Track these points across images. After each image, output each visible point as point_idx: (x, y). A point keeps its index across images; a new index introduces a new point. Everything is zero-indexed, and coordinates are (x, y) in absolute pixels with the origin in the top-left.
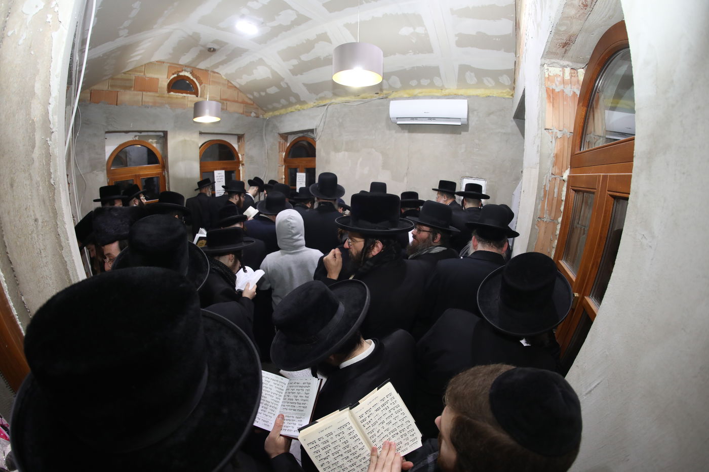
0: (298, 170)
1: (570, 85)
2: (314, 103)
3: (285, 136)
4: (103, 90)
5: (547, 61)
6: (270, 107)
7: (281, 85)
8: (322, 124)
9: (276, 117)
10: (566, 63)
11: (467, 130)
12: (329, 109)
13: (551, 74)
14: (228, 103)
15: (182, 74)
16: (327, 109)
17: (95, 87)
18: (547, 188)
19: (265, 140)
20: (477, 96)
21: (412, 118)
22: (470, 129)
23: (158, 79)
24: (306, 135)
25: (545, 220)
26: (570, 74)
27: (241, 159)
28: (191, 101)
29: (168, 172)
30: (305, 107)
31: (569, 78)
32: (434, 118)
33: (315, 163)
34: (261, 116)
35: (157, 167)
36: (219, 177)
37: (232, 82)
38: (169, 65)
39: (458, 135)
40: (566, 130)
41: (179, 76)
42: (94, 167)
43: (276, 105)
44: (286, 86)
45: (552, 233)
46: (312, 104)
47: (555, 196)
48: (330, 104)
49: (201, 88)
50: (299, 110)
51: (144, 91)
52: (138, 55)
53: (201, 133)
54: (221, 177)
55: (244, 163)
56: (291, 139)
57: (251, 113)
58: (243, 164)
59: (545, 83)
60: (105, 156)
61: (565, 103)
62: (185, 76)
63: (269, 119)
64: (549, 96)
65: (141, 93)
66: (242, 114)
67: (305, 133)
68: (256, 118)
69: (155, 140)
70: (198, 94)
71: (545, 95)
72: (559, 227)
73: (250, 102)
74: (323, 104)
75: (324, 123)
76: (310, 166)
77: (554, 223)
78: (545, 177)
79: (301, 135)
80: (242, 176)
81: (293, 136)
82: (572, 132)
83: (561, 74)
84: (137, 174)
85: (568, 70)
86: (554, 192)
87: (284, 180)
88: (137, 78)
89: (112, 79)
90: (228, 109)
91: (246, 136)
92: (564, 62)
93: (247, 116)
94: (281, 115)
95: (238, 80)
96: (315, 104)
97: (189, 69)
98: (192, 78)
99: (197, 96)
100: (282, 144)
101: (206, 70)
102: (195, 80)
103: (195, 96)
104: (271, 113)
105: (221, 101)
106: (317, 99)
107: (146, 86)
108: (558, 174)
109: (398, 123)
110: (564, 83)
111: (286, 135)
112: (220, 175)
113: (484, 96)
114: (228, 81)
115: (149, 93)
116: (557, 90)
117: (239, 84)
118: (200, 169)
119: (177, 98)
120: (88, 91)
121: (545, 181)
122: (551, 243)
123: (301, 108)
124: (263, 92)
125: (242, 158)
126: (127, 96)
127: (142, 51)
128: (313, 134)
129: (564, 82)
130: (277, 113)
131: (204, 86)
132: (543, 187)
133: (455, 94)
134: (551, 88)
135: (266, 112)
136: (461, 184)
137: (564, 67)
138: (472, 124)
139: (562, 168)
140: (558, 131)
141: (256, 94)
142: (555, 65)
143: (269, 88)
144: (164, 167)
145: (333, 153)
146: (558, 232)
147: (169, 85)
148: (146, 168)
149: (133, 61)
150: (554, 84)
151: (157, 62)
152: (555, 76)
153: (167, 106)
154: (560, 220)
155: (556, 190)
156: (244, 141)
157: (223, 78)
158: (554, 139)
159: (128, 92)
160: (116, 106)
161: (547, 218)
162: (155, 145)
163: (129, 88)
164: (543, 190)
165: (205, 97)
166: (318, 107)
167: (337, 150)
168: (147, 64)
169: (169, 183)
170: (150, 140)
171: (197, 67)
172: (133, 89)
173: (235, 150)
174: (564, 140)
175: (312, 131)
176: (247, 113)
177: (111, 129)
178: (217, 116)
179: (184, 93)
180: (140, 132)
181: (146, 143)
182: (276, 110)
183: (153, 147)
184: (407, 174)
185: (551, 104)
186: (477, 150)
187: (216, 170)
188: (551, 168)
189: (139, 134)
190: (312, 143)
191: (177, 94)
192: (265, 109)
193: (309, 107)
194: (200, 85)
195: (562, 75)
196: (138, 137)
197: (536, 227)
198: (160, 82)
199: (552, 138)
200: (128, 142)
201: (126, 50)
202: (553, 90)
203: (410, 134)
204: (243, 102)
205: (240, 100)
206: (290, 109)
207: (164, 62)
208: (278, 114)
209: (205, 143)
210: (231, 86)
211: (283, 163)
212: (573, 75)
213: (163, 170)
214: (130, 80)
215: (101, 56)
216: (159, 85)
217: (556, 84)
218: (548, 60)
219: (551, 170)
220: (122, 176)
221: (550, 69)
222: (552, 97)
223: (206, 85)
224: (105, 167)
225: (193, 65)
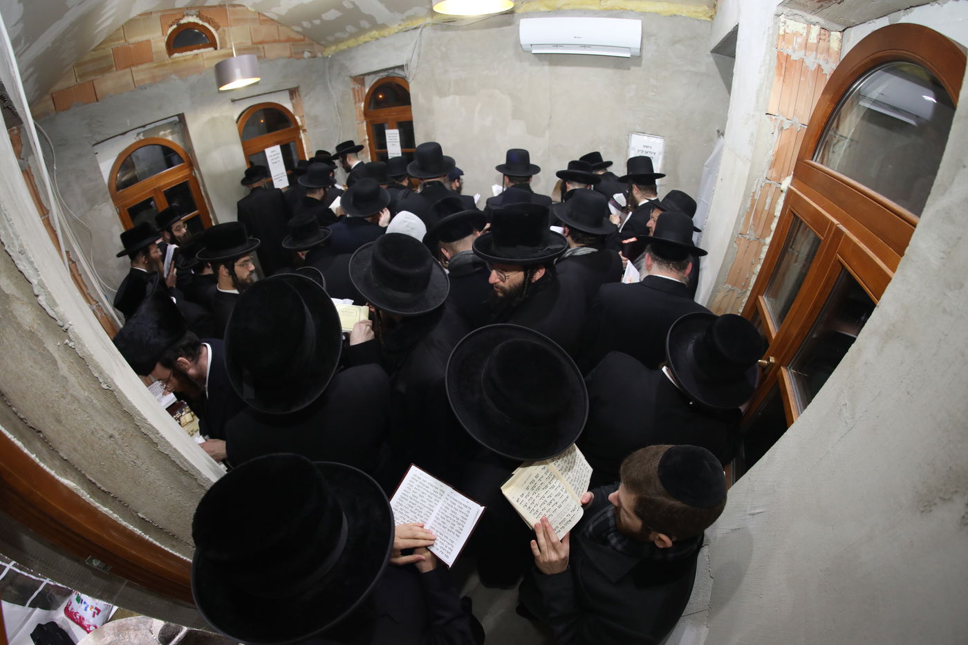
0: (386, 125)
1: (814, 53)
2: (400, 25)
3: (360, 79)
4: (70, 88)
5: (786, 11)
6: (330, 38)
7: (343, 6)
8: (415, 57)
9: (343, 52)
10: (815, 18)
11: (639, 65)
12: (424, 33)
13: (787, 31)
14: (266, 46)
15: (182, 22)
16: (420, 34)
17: (57, 87)
18: (757, 197)
19: (330, 88)
20: (656, 14)
21: (557, 46)
22: (643, 62)
23: (148, 41)
24: (391, 73)
25: (748, 237)
26: (817, 36)
27: (300, 124)
28: (208, 59)
29: (199, 170)
30: (385, 33)
31: (815, 41)
32: (588, 46)
33: (411, 113)
34: (319, 55)
35: (181, 169)
36: (274, 156)
37: (265, 14)
38: (159, 14)
39: (625, 72)
40: (796, 120)
41: (180, 26)
42: (92, 201)
43: (339, 35)
44: (352, 6)
45: (755, 255)
46: (395, 27)
47: (766, 208)
48: (425, 26)
49: (219, 35)
50: (377, 39)
51: (133, 65)
52: (108, 18)
53: (233, 101)
54: (276, 156)
55: (305, 128)
56: (370, 82)
57: (303, 52)
58: (304, 131)
59: (777, 45)
60: (103, 180)
61: (802, 79)
62: (189, 23)
63: (333, 56)
64: (780, 65)
65: (128, 70)
66: (289, 58)
67: (391, 71)
68: (312, 59)
69: (169, 131)
70: (216, 44)
71: (774, 63)
72: (765, 249)
73: (300, 37)
74: (415, 26)
75: (419, 55)
76: (403, 118)
77: (760, 243)
78: (756, 182)
79: (384, 74)
80: (307, 147)
81: (372, 76)
82: (807, 123)
83: (804, 32)
84: (155, 187)
85: (815, 30)
86: (765, 203)
87: (368, 142)
88: (115, 51)
89: (78, 65)
90: (267, 55)
91: (302, 91)
92: (812, 17)
93: (298, 59)
94: (350, 49)
95: (274, 10)
96: (400, 28)
97: (193, 12)
98: (201, 22)
99: (216, 49)
100: (358, 91)
101: (220, 6)
102: (206, 25)
103: (212, 49)
104: (333, 48)
105: (255, 46)
106: (402, 20)
107: (133, 57)
108: (775, 179)
109: (533, 52)
110: (806, 48)
111: (362, 77)
112: (275, 153)
113: (667, 14)
114: (259, 13)
115: (141, 67)
116: (794, 57)
117: (277, 14)
118: (245, 153)
119: (185, 60)
120: (48, 97)
121: (755, 186)
122: (751, 266)
123: (379, 35)
124: (316, 19)
125: (301, 121)
126: (108, 83)
127: (113, 11)
128: (403, 70)
129: (806, 46)
130: (343, 46)
131: (224, 31)
132: (752, 194)
133: (622, 9)
134: (785, 54)
135: (325, 46)
136: (628, 142)
137: (810, 23)
138: (647, 55)
139: (781, 173)
140: (784, 119)
141: (305, 24)
142: (797, 17)
143: (324, 12)
144: (191, 163)
145: (436, 99)
146: (763, 256)
147: (168, 44)
148: (166, 174)
149: (102, 30)
150: (791, 47)
151: (139, 15)
152: (795, 34)
153: (173, 76)
154: (768, 240)
155: (768, 201)
156: (299, 96)
157: (249, 11)
158: (776, 131)
159: (108, 75)
160: (97, 103)
161: (751, 234)
162: (170, 138)
163: (108, 69)
164: (751, 198)
165: (228, 46)
166: (406, 31)
167: (442, 93)
168: (126, 23)
169: (204, 185)
170: (162, 133)
171: (206, 5)
172: (115, 69)
173: (290, 112)
174: (791, 133)
175: (401, 67)
176: (297, 55)
177: (99, 138)
178: (254, 76)
179: (195, 49)
180: (144, 126)
181: (159, 139)
182: (340, 42)
183: (169, 141)
184: (549, 125)
185: (782, 78)
186: (654, 94)
187: (267, 147)
188: (767, 170)
189: (143, 129)
190: (402, 85)
191: (184, 54)
192: (323, 42)
193: (392, 32)
194: (217, 30)
195: (805, 35)
196: (142, 134)
197: (735, 245)
198: (153, 45)
199: (774, 129)
200: (130, 146)
201: (86, 20)
202: (788, 56)
203: (552, 67)
204: (289, 40)
205: (283, 38)
206: (362, 39)
207: (151, 13)
208: (345, 47)
209: (243, 112)
210: (264, 21)
211: (363, 118)
212: (823, 37)
213: (192, 170)
214: (106, 57)
215: (50, 45)
216: (154, 50)
217: (794, 48)
218: (788, 9)
219: (766, 172)
220: (136, 197)
221: (789, 22)
222: (784, 67)
223: (226, 28)
224: (109, 195)
225: (197, 4)
